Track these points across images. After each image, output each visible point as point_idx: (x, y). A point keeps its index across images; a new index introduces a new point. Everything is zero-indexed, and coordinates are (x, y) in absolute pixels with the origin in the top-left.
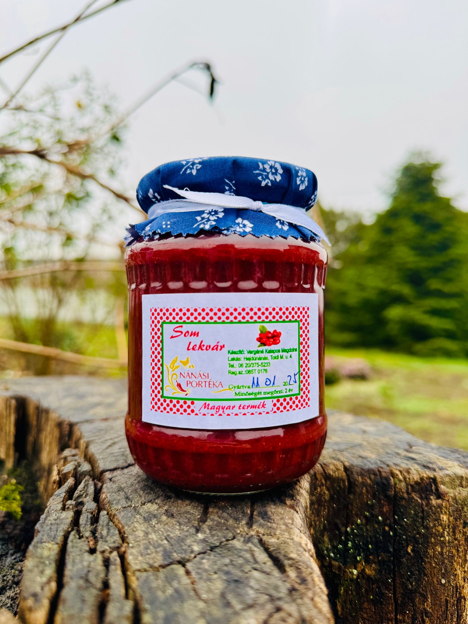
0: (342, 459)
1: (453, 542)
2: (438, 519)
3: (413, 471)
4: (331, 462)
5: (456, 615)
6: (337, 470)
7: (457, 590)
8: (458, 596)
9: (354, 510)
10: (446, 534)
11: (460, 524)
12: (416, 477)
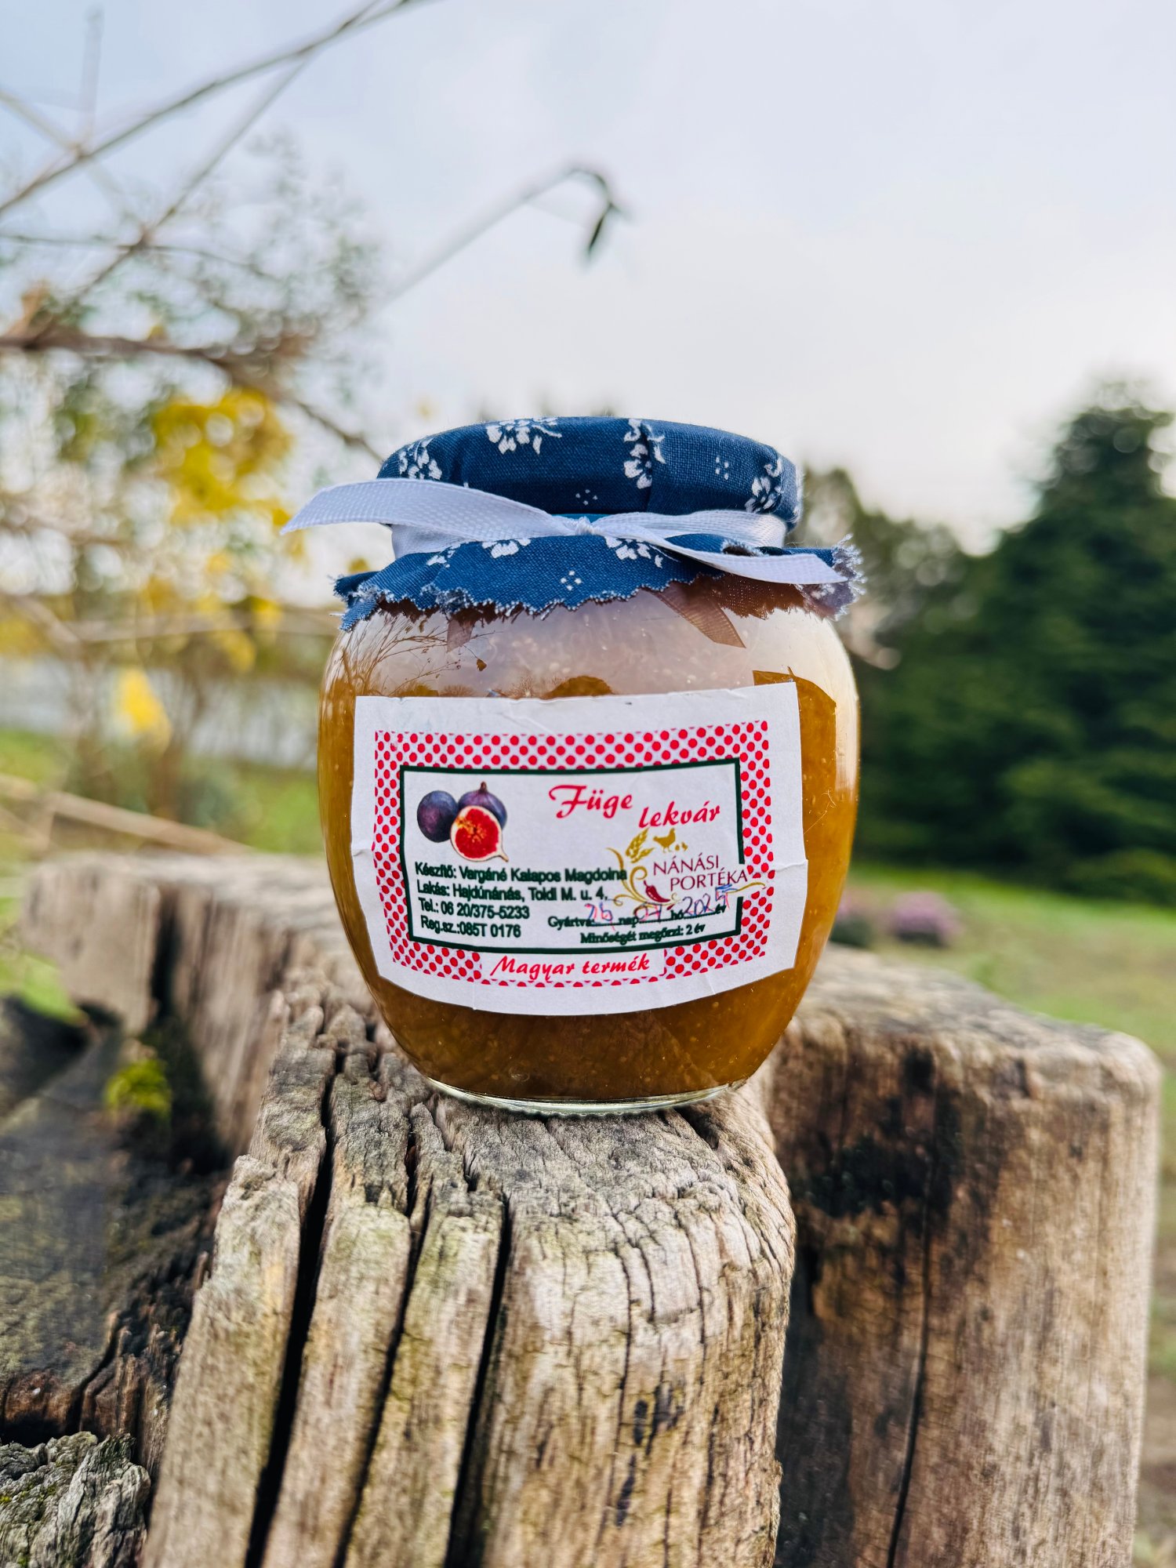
0: (844, 1013)
1: (1045, 1182)
2: (1021, 1135)
3: (979, 1044)
4: (818, 1017)
5: (1041, 1320)
6: (828, 1031)
7: (1047, 1273)
8: (1048, 1286)
9: (858, 1110)
10: (1033, 1165)
11: (1063, 1149)
12: (984, 1055)
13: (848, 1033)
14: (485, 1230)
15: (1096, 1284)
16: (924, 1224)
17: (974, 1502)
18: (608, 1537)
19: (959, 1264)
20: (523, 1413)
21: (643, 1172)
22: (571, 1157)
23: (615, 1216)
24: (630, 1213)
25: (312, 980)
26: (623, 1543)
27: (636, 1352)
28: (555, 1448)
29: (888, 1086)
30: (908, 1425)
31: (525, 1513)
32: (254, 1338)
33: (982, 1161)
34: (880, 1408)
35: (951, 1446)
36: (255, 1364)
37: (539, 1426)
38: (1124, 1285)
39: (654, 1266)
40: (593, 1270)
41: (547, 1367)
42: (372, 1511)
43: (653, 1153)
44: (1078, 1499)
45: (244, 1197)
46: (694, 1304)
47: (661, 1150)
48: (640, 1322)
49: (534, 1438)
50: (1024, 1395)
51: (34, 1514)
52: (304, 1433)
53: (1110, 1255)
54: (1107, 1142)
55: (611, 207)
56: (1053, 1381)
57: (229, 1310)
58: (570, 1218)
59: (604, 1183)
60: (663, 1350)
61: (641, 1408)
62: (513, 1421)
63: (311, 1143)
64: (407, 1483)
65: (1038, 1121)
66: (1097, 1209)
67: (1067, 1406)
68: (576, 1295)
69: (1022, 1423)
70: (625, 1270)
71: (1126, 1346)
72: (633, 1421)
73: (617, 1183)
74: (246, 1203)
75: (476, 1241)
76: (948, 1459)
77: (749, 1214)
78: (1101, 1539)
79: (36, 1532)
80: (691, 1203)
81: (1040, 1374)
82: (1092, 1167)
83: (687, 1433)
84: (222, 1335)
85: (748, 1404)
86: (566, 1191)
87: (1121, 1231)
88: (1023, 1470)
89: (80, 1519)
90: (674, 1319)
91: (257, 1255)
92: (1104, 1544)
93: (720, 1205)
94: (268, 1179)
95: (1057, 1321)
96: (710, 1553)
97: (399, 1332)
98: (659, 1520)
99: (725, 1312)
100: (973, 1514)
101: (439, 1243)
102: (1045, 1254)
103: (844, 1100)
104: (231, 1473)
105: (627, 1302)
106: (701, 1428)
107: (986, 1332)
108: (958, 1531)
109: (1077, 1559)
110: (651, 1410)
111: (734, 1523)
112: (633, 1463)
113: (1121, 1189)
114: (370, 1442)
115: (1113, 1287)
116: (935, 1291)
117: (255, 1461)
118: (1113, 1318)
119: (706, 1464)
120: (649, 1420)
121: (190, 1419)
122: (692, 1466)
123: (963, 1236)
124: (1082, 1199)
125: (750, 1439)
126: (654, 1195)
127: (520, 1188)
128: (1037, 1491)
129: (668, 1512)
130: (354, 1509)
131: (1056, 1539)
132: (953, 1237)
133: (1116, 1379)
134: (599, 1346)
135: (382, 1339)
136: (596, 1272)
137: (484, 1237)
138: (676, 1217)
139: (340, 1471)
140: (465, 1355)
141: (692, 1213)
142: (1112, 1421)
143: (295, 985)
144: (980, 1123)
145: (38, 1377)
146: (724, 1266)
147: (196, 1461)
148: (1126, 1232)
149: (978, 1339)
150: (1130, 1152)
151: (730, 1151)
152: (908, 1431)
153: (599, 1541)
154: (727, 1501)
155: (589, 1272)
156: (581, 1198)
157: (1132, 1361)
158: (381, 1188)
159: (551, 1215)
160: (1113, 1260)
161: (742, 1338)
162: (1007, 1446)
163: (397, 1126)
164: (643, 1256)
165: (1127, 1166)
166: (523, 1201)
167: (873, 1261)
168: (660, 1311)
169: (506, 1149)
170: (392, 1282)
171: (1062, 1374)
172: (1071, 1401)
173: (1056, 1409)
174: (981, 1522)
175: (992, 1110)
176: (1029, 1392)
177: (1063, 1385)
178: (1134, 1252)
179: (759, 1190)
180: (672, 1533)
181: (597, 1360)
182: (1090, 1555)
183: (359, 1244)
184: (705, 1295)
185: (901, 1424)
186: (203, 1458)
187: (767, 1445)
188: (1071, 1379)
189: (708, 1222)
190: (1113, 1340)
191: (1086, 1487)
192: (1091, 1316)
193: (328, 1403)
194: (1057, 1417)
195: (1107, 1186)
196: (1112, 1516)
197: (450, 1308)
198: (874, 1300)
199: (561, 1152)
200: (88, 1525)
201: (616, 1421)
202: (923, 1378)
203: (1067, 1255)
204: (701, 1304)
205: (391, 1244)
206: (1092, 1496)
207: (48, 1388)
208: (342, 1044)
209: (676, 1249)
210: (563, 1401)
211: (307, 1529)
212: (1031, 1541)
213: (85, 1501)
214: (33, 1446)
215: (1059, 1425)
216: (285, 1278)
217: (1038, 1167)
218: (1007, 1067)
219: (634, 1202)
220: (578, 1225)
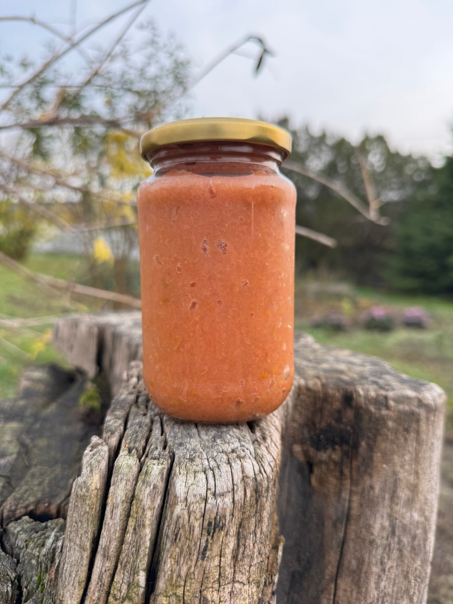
0: (323, 378)
1: (394, 440)
2: (385, 423)
3: (371, 389)
4: (312, 379)
5: (392, 489)
6: (315, 384)
7: (395, 473)
8: (394, 477)
9: (326, 413)
10: (389, 434)
11: (401, 429)
12: (373, 394)
13: (323, 385)
14: (162, 464)
15: (414, 477)
16: (350, 454)
17: (366, 552)
18: (199, 564)
19: (362, 469)
20: (171, 524)
21: (221, 443)
22: (200, 437)
23: (208, 460)
24: (213, 458)
25: (137, 366)
26: (204, 566)
27: (208, 506)
28: (181, 536)
29: (337, 405)
30: (344, 524)
31: (171, 555)
32: (88, 497)
33: (371, 432)
34: (334, 518)
35: (359, 532)
36: (89, 505)
37: (175, 528)
38: (426, 477)
39: (217, 477)
40: (196, 478)
41: (178, 510)
42: (124, 552)
43: (226, 436)
44: (406, 553)
45: (91, 451)
46: (230, 490)
47: (230, 435)
48: (210, 496)
49: (174, 532)
50: (385, 515)
51: (42, 544)
52: (105, 527)
53: (420, 467)
54: (419, 426)
55: (265, 51)
56: (396, 510)
57: (82, 488)
58: (192, 460)
59: (208, 447)
60: (217, 505)
61: (210, 524)
62: (169, 526)
63: (116, 431)
64: (135, 544)
65: (391, 419)
66: (414, 450)
67: (402, 520)
68: (189, 486)
69: (384, 525)
70: (206, 478)
71: (426, 499)
72: (207, 527)
73: (212, 447)
74: (91, 453)
75: (158, 468)
76: (358, 537)
77: (257, 458)
78: (415, 567)
79: (41, 550)
80: (235, 454)
81: (392, 509)
82: (413, 435)
83: (227, 532)
84: (79, 496)
85: (254, 522)
86: (193, 450)
87: (424, 458)
88: (385, 542)
89: (52, 547)
90: (222, 495)
91: (91, 471)
92: (416, 568)
93: (245, 456)
94: (99, 445)
95: (398, 490)
96: (238, 569)
97: (133, 497)
98: (217, 559)
99: (243, 492)
100: (366, 556)
101: (146, 469)
102: (394, 466)
103: (321, 410)
104: (83, 538)
105: (206, 489)
106: (233, 530)
107: (371, 493)
108: (361, 562)
109: (405, 573)
110: (213, 524)
111: (249, 560)
112: (207, 541)
113: (425, 443)
114: (124, 530)
115: (421, 478)
116: (354, 478)
117: (90, 536)
118: (421, 489)
119: (236, 542)
120: (213, 527)
121: (72, 521)
122: (229, 542)
123: (364, 459)
124: (408, 446)
125: (255, 533)
126: (223, 452)
127: (179, 449)
128: (390, 549)
129: (221, 557)
130: (119, 551)
131: (397, 566)
132: (360, 459)
133: (422, 512)
134: (196, 503)
135: (128, 499)
136: (197, 479)
137: (160, 467)
138: (228, 460)
139: (115, 539)
140: (153, 505)
141: (234, 459)
142: (420, 526)
143: (132, 368)
144: (370, 418)
145: (47, 500)
146: (243, 477)
147: (73, 534)
148: (427, 458)
149: (369, 495)
150: (428, 429)
151: (258, 434)
152: (344, 526)
153: (196, 565)
154: (245, 553)
155: (194, 479)
156: (198, 453)
157: (429, 504)
158: (133, 448)
159: (187, 459)
160: (421, 468)
161: (250, 500)
162: (379, 533)
163: (146, 425)
164: (214, 474)
165: (427, 435)
166: (179, 453)
167: (332, 466)
168: (217, 492)
169: (179, 435)
170: (131, 481)
171: (400, 508)
172: (403, 518)
173: (397, 521)
174: (369, 558)
175: (375, 415)
176: (387, 514)
177: (400, 512)
178: (430, 465)
179: (264, 449)
180: (222, 563)
181: (195, 508)
182: (410, 572)
183: (121, 468)
184: (235, 488)
185: (342, 523)
186: (75, 533)
187: (262, 535)
188: (404, 510)
189: (239, 462)
190: (421, 497)
191: (409, 549)
192: (412, 488)
193: (111, 518)
194: (398, 524)
195: (419, 441)
196: (420, 559)
197: (148, 490)
198: (333, 480)
199: (197, 435)
200: (54, 549)
201: (201, 527)
202: (350, 508)
203: (402, 466)
204: (233, 490)
205: (131, 468)
206: (411, 552)
207: (50, 504)
208: (139, 392)
209: (225, 471)
210: (184, 520)
211: (106, 556)
212: (388, 567)
213: (55, 542)
214: (43, 522)
215: (398, 526)
216: (100, 478)
217: (391, 435)
218: (381, 398)
219: (215, 454)
220: (194, 463)
